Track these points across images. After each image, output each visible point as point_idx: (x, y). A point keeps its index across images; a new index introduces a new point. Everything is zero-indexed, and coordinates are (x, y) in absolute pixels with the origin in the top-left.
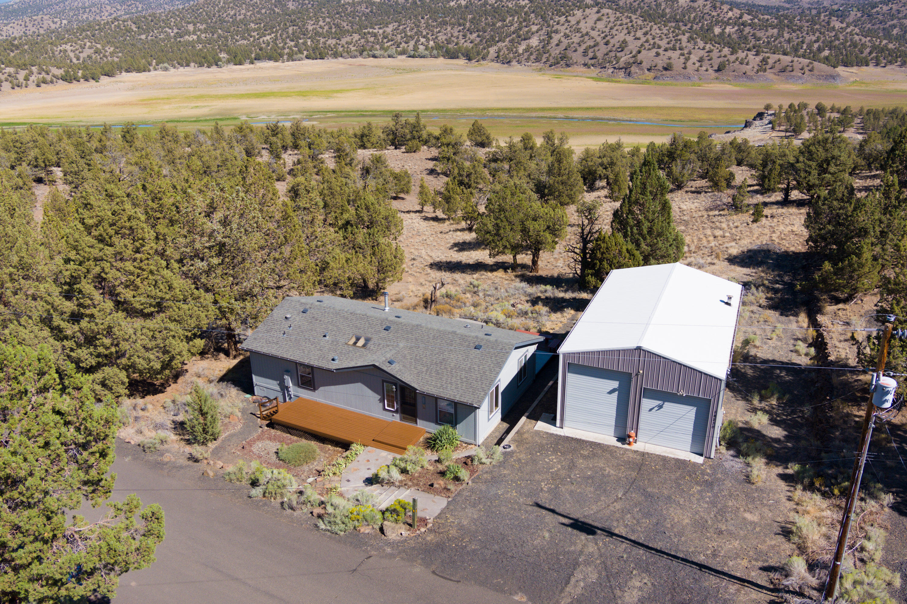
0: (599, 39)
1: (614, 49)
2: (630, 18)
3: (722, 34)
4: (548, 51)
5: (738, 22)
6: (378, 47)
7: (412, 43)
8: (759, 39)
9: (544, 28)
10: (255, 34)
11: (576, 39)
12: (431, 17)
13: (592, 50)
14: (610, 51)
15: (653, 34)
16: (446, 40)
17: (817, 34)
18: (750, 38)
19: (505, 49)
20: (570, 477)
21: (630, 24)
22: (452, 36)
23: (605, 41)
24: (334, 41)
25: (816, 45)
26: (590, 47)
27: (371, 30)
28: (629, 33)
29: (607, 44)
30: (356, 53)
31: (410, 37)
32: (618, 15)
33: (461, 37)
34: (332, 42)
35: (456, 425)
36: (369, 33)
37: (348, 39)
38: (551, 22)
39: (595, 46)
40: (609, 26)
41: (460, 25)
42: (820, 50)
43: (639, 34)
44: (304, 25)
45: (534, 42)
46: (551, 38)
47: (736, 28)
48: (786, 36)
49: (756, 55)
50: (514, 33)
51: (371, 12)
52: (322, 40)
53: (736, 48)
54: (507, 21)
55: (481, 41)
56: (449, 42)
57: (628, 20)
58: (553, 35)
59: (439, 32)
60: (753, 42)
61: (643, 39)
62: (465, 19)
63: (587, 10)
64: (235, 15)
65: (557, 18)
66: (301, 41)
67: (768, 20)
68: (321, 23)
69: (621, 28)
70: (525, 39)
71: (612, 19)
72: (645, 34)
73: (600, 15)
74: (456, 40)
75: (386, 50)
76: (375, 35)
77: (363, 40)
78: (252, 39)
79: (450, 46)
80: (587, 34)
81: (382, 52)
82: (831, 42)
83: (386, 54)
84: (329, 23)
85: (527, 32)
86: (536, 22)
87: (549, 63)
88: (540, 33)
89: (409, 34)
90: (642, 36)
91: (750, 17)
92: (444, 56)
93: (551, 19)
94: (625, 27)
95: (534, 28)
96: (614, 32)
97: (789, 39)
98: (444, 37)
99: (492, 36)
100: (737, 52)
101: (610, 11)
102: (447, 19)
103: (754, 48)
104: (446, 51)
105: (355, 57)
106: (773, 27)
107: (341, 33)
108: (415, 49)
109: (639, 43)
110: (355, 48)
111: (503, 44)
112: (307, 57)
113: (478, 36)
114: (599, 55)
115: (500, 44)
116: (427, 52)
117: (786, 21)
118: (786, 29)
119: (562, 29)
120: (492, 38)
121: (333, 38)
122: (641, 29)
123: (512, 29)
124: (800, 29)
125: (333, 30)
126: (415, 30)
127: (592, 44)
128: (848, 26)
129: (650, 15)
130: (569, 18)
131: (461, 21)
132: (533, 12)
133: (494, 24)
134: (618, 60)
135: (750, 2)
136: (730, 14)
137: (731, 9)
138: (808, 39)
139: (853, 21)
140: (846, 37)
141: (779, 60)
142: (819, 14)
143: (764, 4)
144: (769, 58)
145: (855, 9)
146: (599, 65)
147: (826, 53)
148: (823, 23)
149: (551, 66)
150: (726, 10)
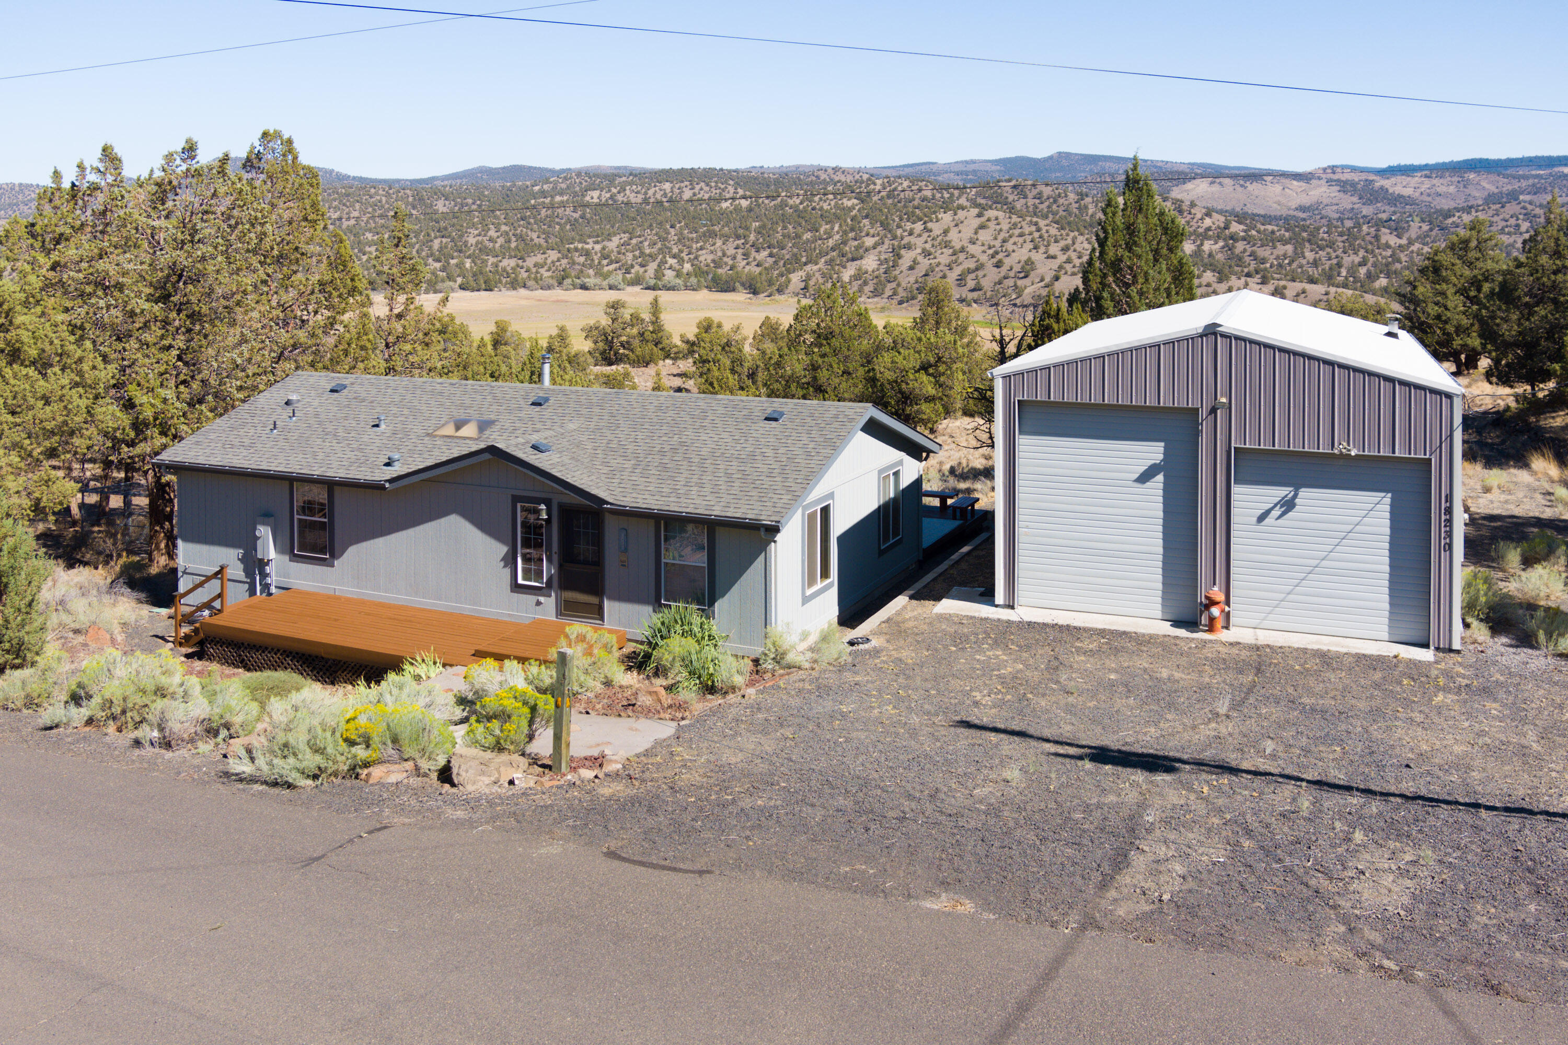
0: (984, 258)
1: (1012, 274)
2: (1036, 224)
3: (1198, 253)
4: (895, 278)
5: (1221, 233)
6: (591, 272)
7: (653, 266)
8: (1263, 260)
9: (887, 241)
10: (373, 249)
11: (944, 257)
12: (687, 225)
13: (973, 276)
14: (1005, 278)
15: (1078, 249)
16: (713, 261)
17: (1362, 253)
18: (1247, 259)
19: (817, 275)
21: (1036, 235)
22: (724, 255)
23: (995, 260)
24: (513, 262)
25: (1363, 271)
26: (969, 271)
27: (580, 246)
28: (1036, 248)
29: (998, 265)
30: (551, 281)
31: (650, 255)
32: (1015, 218)
33: (739, 257)
34: (508, 263)
36: (576, 250)
37: (539, 258)
38: (899, 232)
39: (977, 269)
40: (1000, 237)
41: (738, 237)
42: (1370, 277)
43: (1054, 249)
44: (461, 236)
45: (870, 263)
46: (899, 256)
47: (1221, 244)
48: (1310, 255)
49: (1262, 283)
50: (833, 249)
51: (582, 217)
52: (492, 260)
53: (1226, 270)
54: (822, 230)
55: (775, 263)
56: (718, 264)
57: (1033, 228)
58: (903, 252)
59: (701, 248)
60: (1253, 265)
61: (1062, 258)
62: (747, 228)
63: (960, 212)
64: (340, 219)
65: (909, 226)
66: (453, 262)
67: (1273, 232)
68: (492, 233)
69: (1021, 240)
70: (853, 260)
71: (1005, 226)
72: (1065, 249)
73: (983, 219)
74: (730, 262)
75: (605, 276)
76: (587, 253)
77: (564, 261)
78: (365, 258)
79: (720, 271)
80: (963, 249)
81: (598, 281)
82: (1387, 265)
83: (605, 283)
84: (507, 233)
85: (857, 248)
86: (872, 231)
87: (898, 298)
88: (879, 249)
89: (647, 251)
90: (1059, 253)
91: (1242, 227)
92: (709, 288)
93: (899, 227)
94: (1029, 238)
95: (869, 242)
96: (1009, 246)
97: (1315, 260)
98: (710, 257)
99: (795, 255)
100: (1227, 279)
101: (1000, 214)
102: (716, 228)
103: (1257, 272)
104: (714, 279)
105: (549, 288)
106: (1285, 242)
107: (525, 249)
108: (659, 275)
109: (1054, 264)
110: (550, 274)
111: (815, 268)
112: (463, 288)
113: (771, 255)
114: (987, 283)
115: (808, 268)
116: (678, 281)
117: (1305, 235)
118: (1307, 245)
119: (919, 242)
120: (796, 258)
121: (511, 257)
122: (1056, 241)
123: (831, 243)
124: (1331, 244)
125: (513, 245)
126: (659, 245)
127: (972, 266)
128: (1411, 242)
129: (1069, 223)
130: (930, 225)
131: (741, 231)
132: (867, 217)
133: (798, 236)
134: (1019, 292)
135: (1238, 209)
136: (1208, 222)
137: (1208, 214)
138: (1350, 259)
139: (1418, 237)
140: (1411, 258)
141: (1304, 292)
142: (1358, 225)
143: (1262, 212)
144: (1285, 287)
145: (1417, 219)
146: (987, 300)
147: (1383, 282)
148: (1368, 238)
149: (901, 303)
150: (1199, 216)
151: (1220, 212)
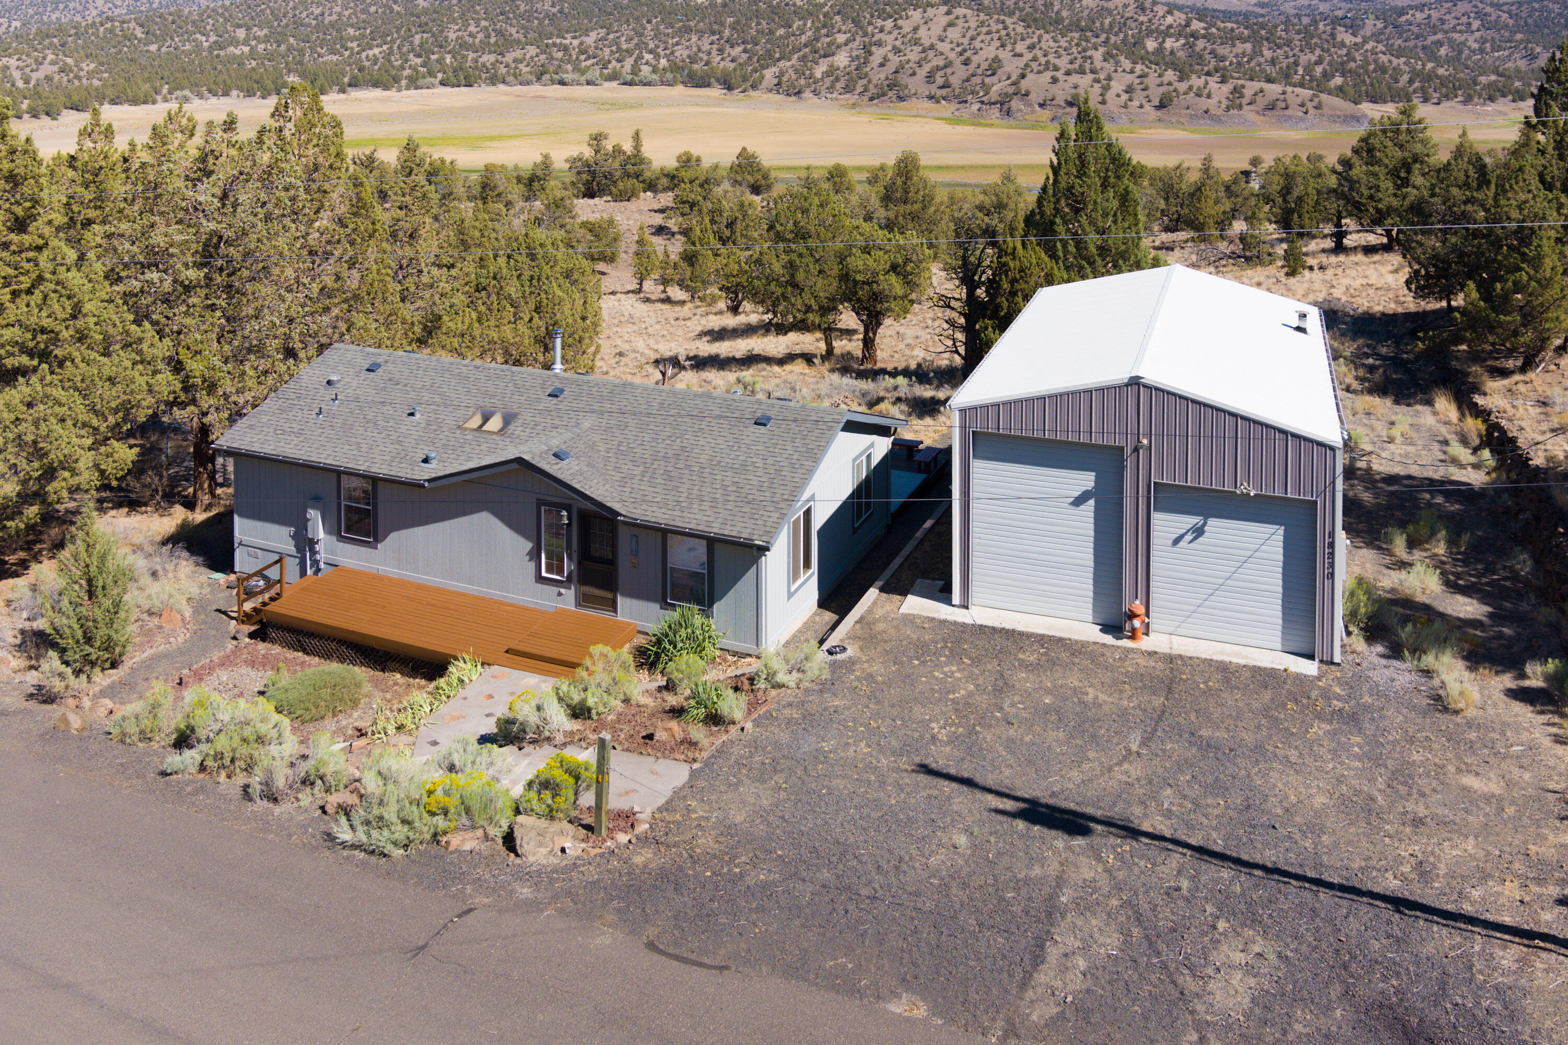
0: (952, 56)
1: (979, 71)
2: (1003, 22)
3: (1160, 50)
4: (866, 75)
5: (1182, 31)
6: (569, 67)
7: (629, 62)
8: (1223, 59)
9: (858, 38)
10: (354, 44)
11: (913, 55)
12: (663, 21)
13: (941, 73)
14: (973, 75)
15: (1044, 47)
16: (689, 56)
17: (1318, 52)
18: (1207, 57)
19: (790, 71)
20: (1001, 709)
21: (1003, 33)
22: (699, 50)
23: (963, 58)
24: (492, 58)
25: (1319, 70)
26: (938, 68)
27: (558, 41)
28: (1003, 46)
29: (966, 63)
30: (530, 77)
31: (627, 51)
32: (982, 17)
33: (714, 52)
34: (488, 59)
35: (711, 605)
36: (554, 45)
37: (518, 54)
38: (870, 28)
39: (946, 67)
40: (968, 35)
41: (713, 33)
42: (1326, 76)
43: (1021, 47)
44: (441, 32)
45: (842, 59)
46: (870, 53)
47: (1182, 41)
48: (1268, 54)
49: (1222, 82)
50: (806, 46)
51: (561, 11)
52: (471, 55)
53: (1187, 69)
54: (795, 27)
55: (750, 58)
56: (693, 59)
57: (1001, 26)
58: (874, 49)
59: (677, 44)
60: (1213, 62)
61: (1028, 56)
62: (722, 24)
63: (929, 9)
64: (322, 14)
65: (879, 23)
66: (433, 57)
67: (1232, 30)
68: (472, 28)
69: (988, 37)
70: (825, 56)
71: (973, 24)
72: (1031, 47)
73: (952, 17)
74: (705, 58)
75: (583, 72)
76: (565, 49)
77: (543, 57)
78: (347, 54)
79: (695, 66)
80: (932, 47)
81: (576, 76)
82: (1343, 64)
83: (583, 79)
84: (486, 28)
85: (829, 44)
86: (843, 28)
87: (869, 94)
88: (850, 45)
89: (624, 47)
90: (1025, 51)
91: (1202, 25)
92: (685, 84)
93: (870, 24)
94: (996, 36)
95: (841, 38)
96: (977, 44)
97: (1273, 58)
98: (686, 53)
99: (768, 51)
100: (1188, 78)
101: (968, 12)
102: (692, 24)
103: (1217, 71)
104: (689, 75)
105: (528, 83)
106: (1244, 41)
107: (505, 44)
108: (635, 70)
109: (1021, 62)
110: (528, 69)
111: (789, 64)
112: (443, 83)
113: (745, 51)
114: (955, 81)
115: (782, 64)
116: (654, 77)
117: (1263, 32)
118: (1265, 43)
119: (889, 39)
120: (769, 54)
121: (490, 53)
122: (1022, 39)
123: (804, 39)
124: (1289, 43)
125: (493, 40)
126: (636, 41)
127: (941, 63)
128: (1365, 41)
129: (1035, 20)
130: (900, 22)
131: (716, 27)
132: (838, 13)
133: (771, 32)
134: (987, 89)
135: (1199, 5)
136: (1169, 19)
137: (1170, 12)
138: (1304, 59)
139: (1373, 35)
140: (1366, 57)
141: (1262, 91)
142: (1315, 22)
143: (1222, 8)
144: (1243, 87)
145: (1372, 17)
146: (956, 97)
147: (1338, 80)
148: (1324, 36)
149: (871, 99)
150: (1161, 14)
151: (1180, 8)
